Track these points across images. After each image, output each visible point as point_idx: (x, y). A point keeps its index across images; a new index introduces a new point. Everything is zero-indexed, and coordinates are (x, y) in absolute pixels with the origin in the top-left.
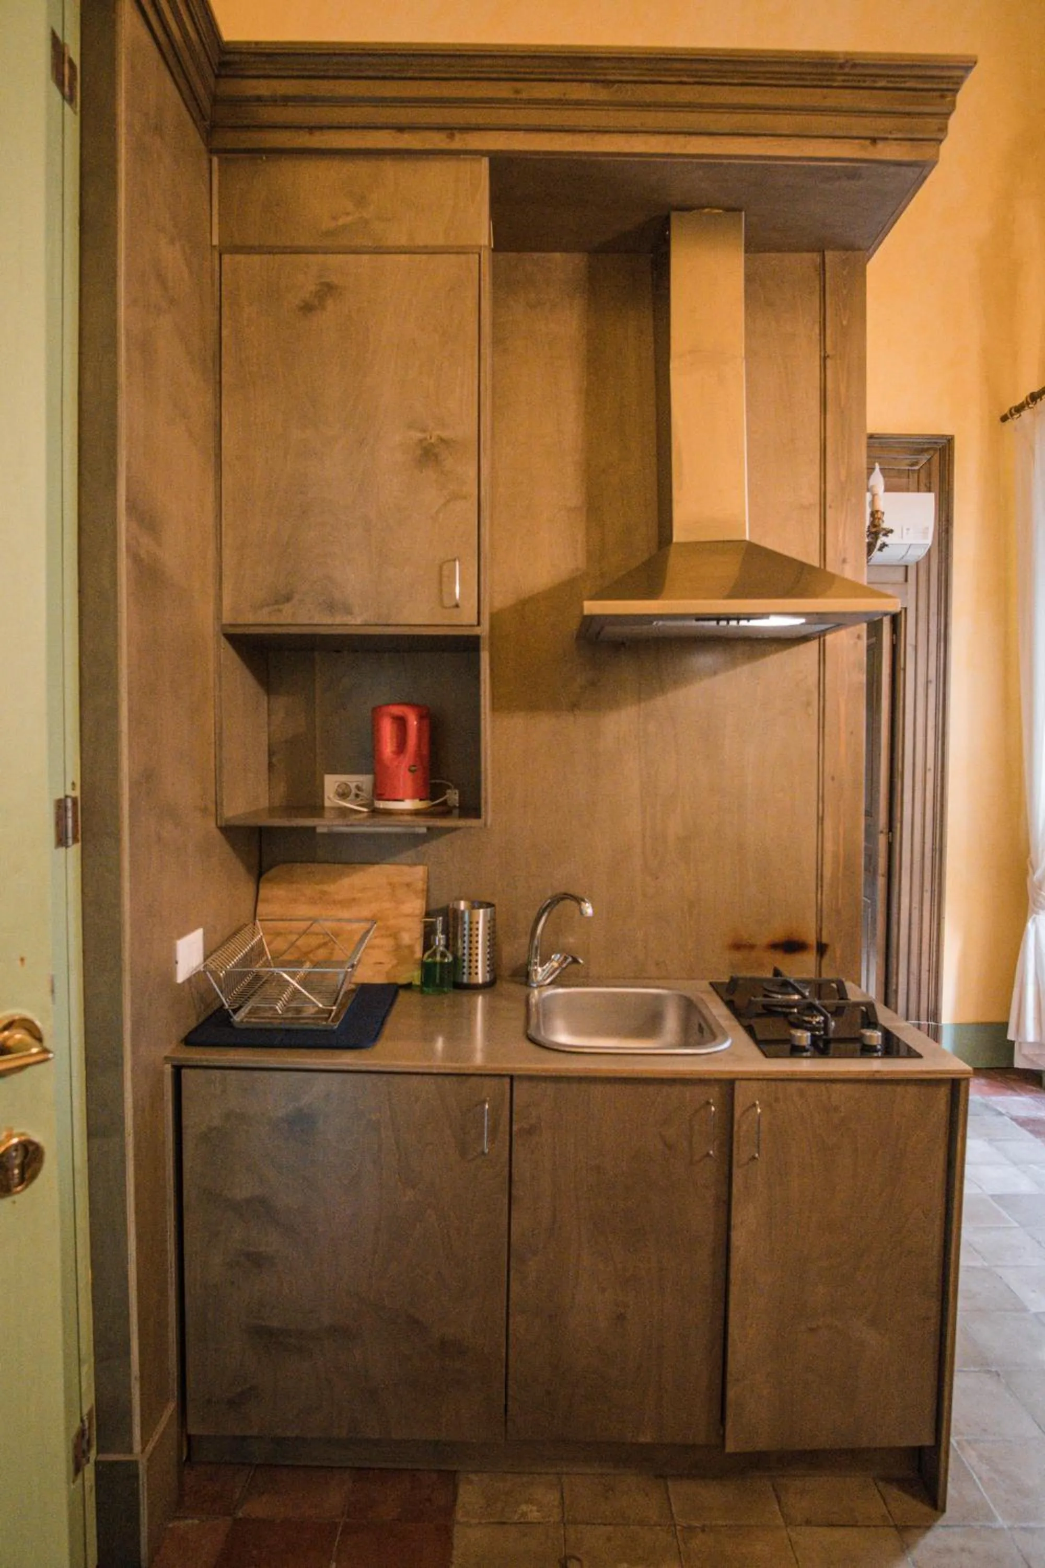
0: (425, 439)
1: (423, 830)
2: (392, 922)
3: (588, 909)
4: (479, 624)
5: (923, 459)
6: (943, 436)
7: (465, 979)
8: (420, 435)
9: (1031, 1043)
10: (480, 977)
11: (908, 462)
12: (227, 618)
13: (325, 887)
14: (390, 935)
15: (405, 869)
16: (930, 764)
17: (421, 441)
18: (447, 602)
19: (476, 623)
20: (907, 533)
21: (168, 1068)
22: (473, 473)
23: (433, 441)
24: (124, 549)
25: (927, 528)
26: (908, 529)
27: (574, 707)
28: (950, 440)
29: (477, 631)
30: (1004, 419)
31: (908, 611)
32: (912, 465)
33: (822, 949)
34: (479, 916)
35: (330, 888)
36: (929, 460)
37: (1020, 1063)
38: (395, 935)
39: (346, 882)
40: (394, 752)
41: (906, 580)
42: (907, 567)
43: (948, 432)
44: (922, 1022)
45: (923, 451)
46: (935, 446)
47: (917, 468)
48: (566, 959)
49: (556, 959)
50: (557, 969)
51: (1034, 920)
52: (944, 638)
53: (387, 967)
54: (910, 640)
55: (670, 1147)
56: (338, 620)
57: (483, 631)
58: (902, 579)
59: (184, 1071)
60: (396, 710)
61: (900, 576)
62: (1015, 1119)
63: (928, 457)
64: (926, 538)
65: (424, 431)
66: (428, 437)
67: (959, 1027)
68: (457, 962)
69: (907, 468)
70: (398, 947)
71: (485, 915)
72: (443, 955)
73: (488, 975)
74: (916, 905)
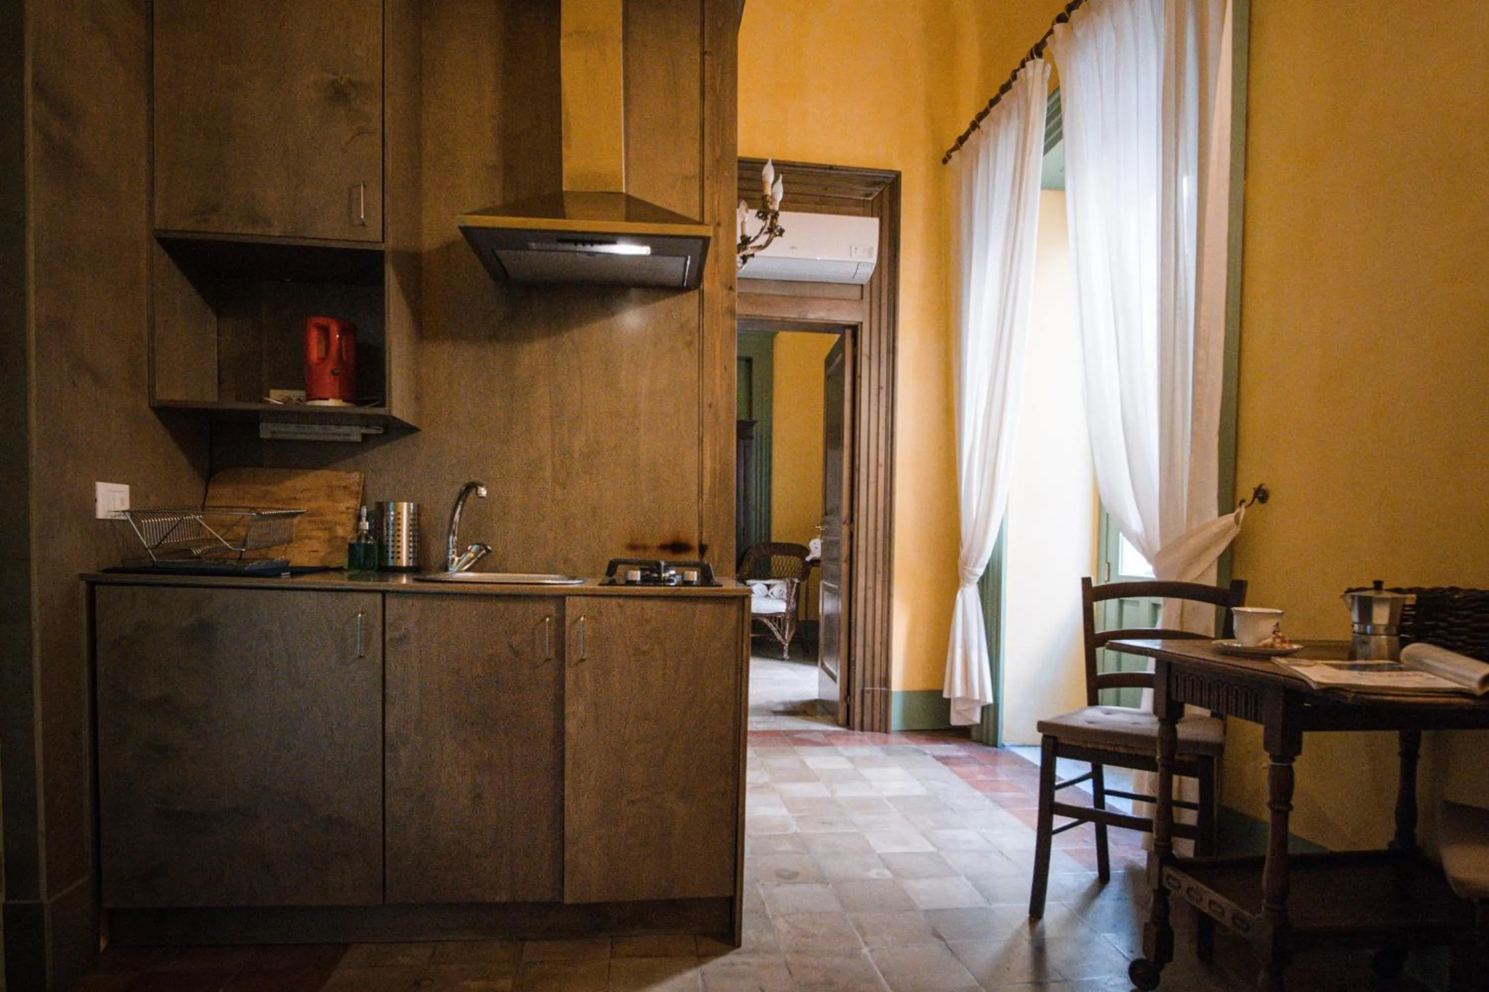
0: (337, 80)
1: (358, 438)
2: (328, 518)
3: (483, 492)
4: (383, 241)
5: (876, 191)
6: (891, 171)
7: (391, 563)
8: (332, 77)
9: (960, 698)
10: (404, 562)
11: (862, 193)
12: (158, 223)
13: (269, 488)
14: (326, 529)
15: (343, 474)
16: (882, 460)
17: (333, 82)
18: (356, 222)
19: (380, 239)
20: (856, 253)
21: (83, 585)
22: (378, 113)
23: (343, 83)
24: (31, 123)
25: (872, 248)
26: (856, 249)
27: (493, 338)
28: (898, 176)
29: (382, 247)
30: (945, 161)
31: (864, 325)
32: (867, 195)
33: (703, 549)
34: (402, 508)
35: (274, 488)
36: (881, 193)
37: (956, 720)
38: (329, 528)
39: (289, 484)
40: (319, 358)
41: (862, 298)
42: (862, 286)
43: (897, 168)
44: (876, 689)
45: (875, 184)
46: (886, 180)
47: (870, 199)
48: (481, 550)
49: (473, 550)
50: (472, 559)
51: (962, 591)
52: (893, 350)
53: (322, 554)
54: (865, 350)
55: (517, 653)
56: (259, 231)
57: (388, 246)
58: (859, 297)
59: (97, 587)
60: (322, 321)
61: (856, 292)
62: (934, 757)
63: (880, 190)
64: (871, 257)
65: (335, 74)
66: (339, 79)
67: (908, 695)
68: (382, 547)
69: (862, 198)
70: (332, 539)
71: (409, 508)
72: (367, 538)
73: (411, 561)
74: (870, 584)
